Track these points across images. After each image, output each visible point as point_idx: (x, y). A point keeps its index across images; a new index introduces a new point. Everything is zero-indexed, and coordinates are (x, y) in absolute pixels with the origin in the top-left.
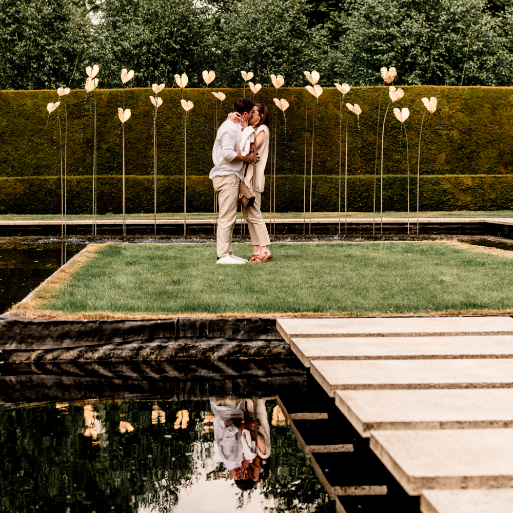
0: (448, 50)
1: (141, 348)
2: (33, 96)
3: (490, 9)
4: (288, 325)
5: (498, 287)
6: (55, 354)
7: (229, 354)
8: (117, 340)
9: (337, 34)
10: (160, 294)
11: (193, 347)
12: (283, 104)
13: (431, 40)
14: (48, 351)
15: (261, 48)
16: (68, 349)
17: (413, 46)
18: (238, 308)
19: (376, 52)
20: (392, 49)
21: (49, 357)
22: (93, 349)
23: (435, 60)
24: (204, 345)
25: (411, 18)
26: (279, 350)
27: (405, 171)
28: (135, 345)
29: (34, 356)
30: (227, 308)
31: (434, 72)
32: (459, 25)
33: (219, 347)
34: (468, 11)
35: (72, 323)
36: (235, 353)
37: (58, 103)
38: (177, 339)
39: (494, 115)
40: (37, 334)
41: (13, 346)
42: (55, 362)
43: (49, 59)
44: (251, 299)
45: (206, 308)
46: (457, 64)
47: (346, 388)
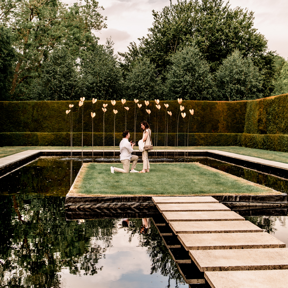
0: (198, 87)
1: (110, 204)
2: (58, 103)
3: (211, 72)
4: (156, 199)
6: (84, 206)
7: (137, 206)
8: (103, 202)
9: (164, 79)
11: (126, 204)
12: (149, 111)
13: (193, 83)
14: (81, 205)
16: (88, 205)
17: (187, 85)
18: (139, 193)
19: (176, 87)
20: (181, 86)
21: (82, 207)
22: (95, 205)
23: (194, 90)
24: (129, 203)
25: (187, 75)
26: (152, 205)
28: (108, 204)
29: (77, 206)
30: (136, 193)
31: (193, 95)
32: (201, 78)
33: (134, 204)
34: (204, 72)
35: (89, 198)
36: (139, 206)
37: (70, 111)
38: (121, 202)
39: (211, 111)
40: (78, 200)
41: (71, 204)
42: (83, 208)
43: (64, 88)
44: (142, 189)
45: (129, 193)
46: (200, 92)
47: (171, 221)
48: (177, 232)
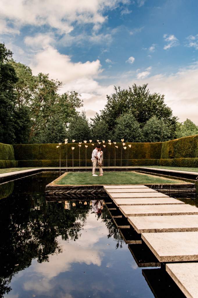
0: (133, 136)
1: (76, 191)
3: (140, 127)
4: (105, 187)
5: (142, 180)
6: (58, 192)
7: (94, 192)
8: (71, 190)
9: (114, 132)
10: (81, 181)
11: (87, 191)
12: (104, 146)
13: (130, 133)
14: (56, 192)
15: (100, 135)
16: (61, 191)
17: (127, 135)
18: (96, 184)
19: (121, 136)
20: (123, 136)
21: (57, 193)
22: (66, 191)
23: (131, 138)
24: (90, 190)
25: (127, 129)
26: (104, 191)
27: (125, 159)
28: (75, 191)
29: (53, 193)
30: (94, 184)
31: (131, 140)
32: (135, 131)
33: (93, 191)
34: (136, 128)
36: (96, 192)
37: (59, 146)
38: (84, 189)
39: (141, 148)
40: (54, 189)
41: (49, 191)
42: (58, 194)
44: (99, 182)
45: (90, 184)
46: (134, 138)
47: (115, 198)
48: (119, 205)
